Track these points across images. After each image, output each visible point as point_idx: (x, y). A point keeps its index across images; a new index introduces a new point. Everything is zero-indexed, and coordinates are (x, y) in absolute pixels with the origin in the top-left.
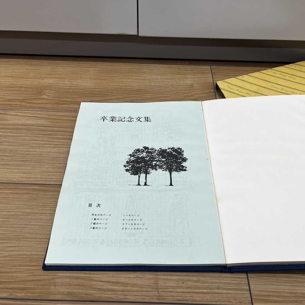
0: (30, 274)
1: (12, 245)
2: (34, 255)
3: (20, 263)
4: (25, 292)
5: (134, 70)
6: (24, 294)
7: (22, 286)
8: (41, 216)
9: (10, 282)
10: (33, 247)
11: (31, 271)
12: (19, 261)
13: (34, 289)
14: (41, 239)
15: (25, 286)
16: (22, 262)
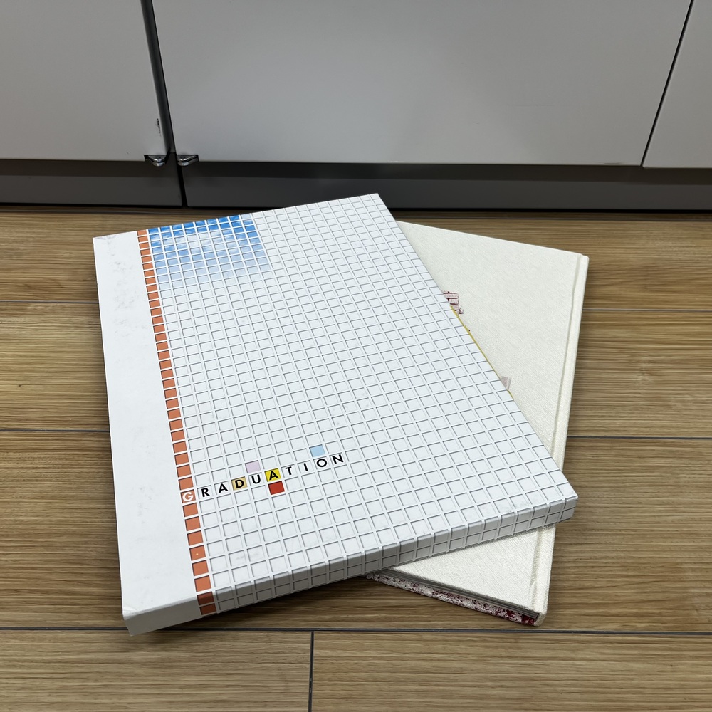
0: (637, 590)
1: (574, 542)
2: (624, 558)
3: (607, 571)
4: (647, 621)
5: (615, 232)
6: (648, 624)
7: (635, 611)
8: (595, 491)
9: (609, 604)
10: (614, 544)
11: (635, 586)
12: (603, 569)
13: (660, 615)
14: (620, 530)
15: (642, 611)
16: (611, 571)
